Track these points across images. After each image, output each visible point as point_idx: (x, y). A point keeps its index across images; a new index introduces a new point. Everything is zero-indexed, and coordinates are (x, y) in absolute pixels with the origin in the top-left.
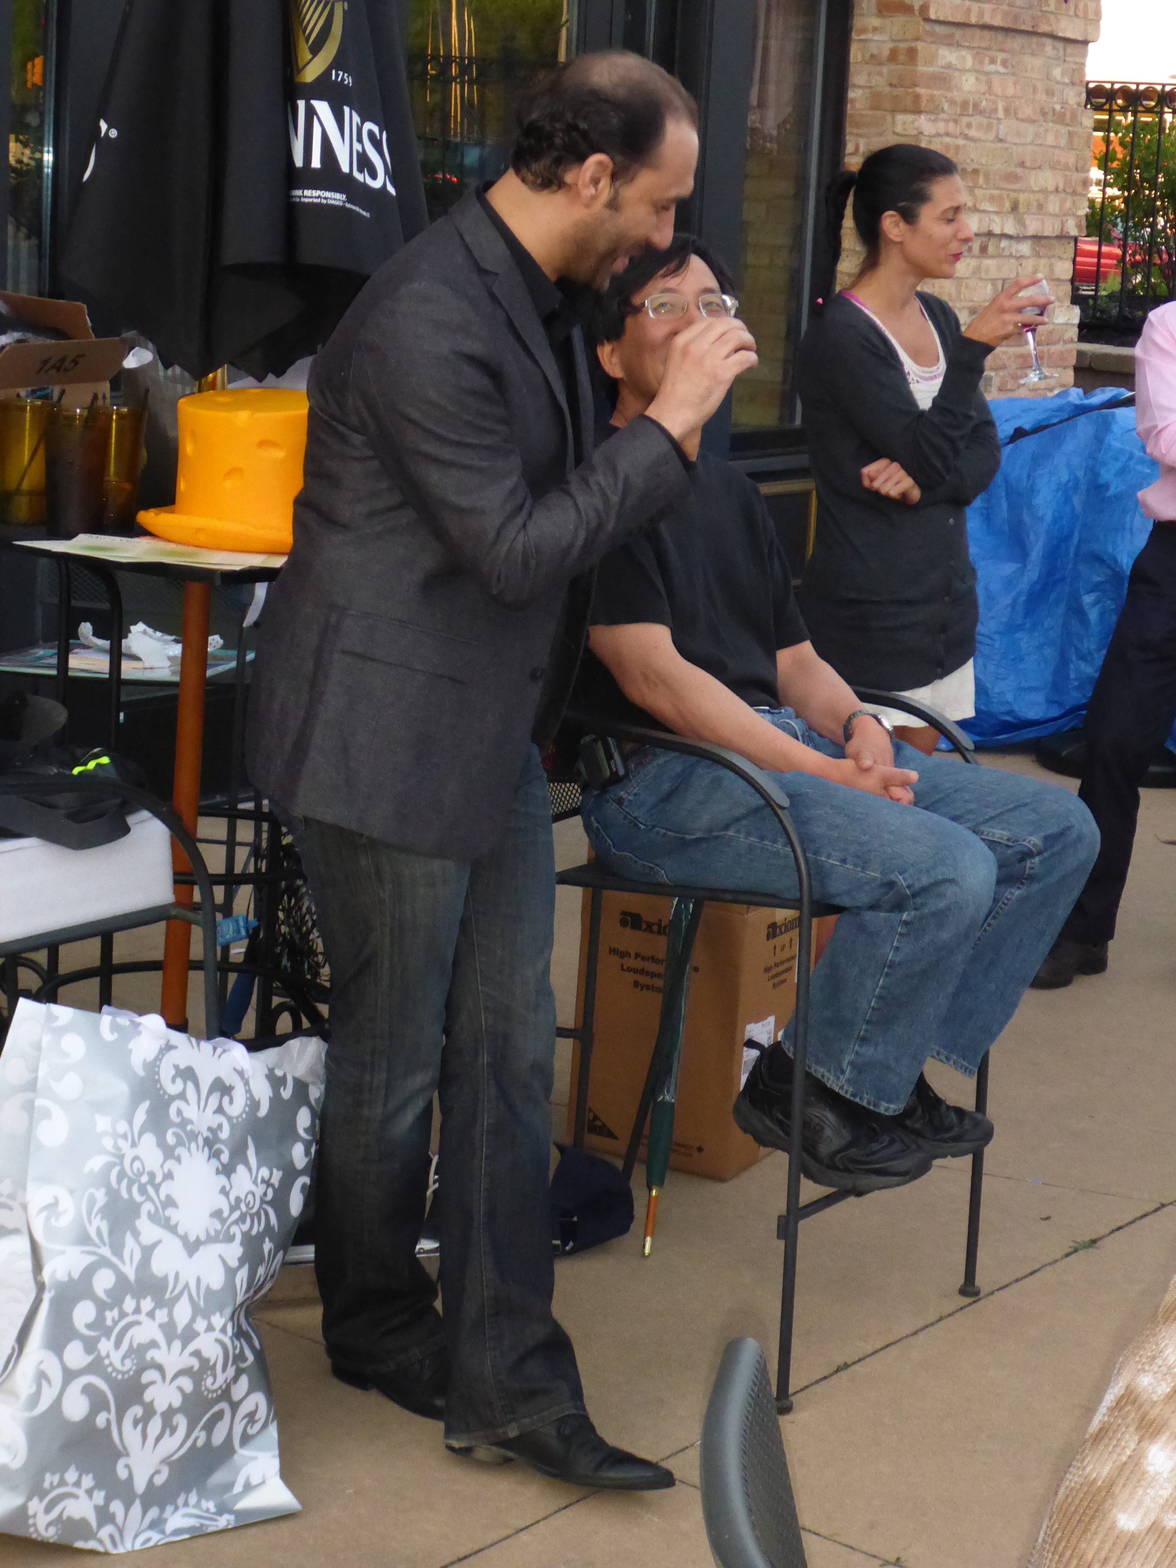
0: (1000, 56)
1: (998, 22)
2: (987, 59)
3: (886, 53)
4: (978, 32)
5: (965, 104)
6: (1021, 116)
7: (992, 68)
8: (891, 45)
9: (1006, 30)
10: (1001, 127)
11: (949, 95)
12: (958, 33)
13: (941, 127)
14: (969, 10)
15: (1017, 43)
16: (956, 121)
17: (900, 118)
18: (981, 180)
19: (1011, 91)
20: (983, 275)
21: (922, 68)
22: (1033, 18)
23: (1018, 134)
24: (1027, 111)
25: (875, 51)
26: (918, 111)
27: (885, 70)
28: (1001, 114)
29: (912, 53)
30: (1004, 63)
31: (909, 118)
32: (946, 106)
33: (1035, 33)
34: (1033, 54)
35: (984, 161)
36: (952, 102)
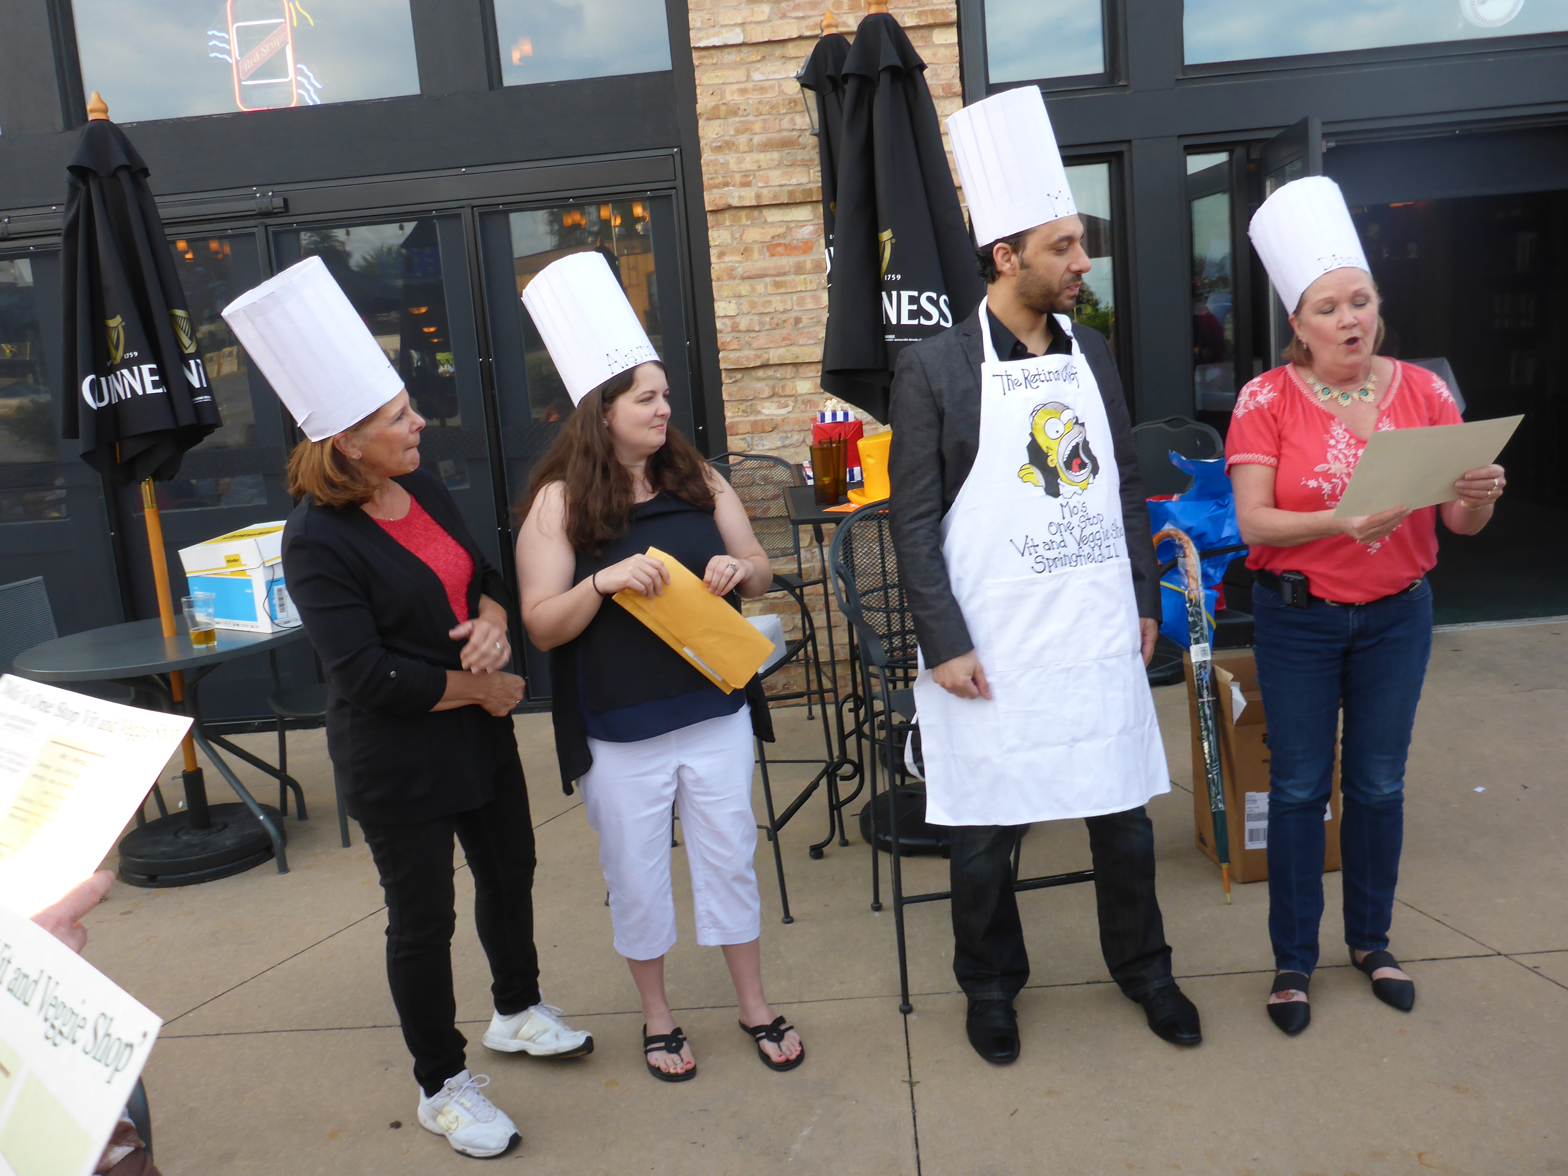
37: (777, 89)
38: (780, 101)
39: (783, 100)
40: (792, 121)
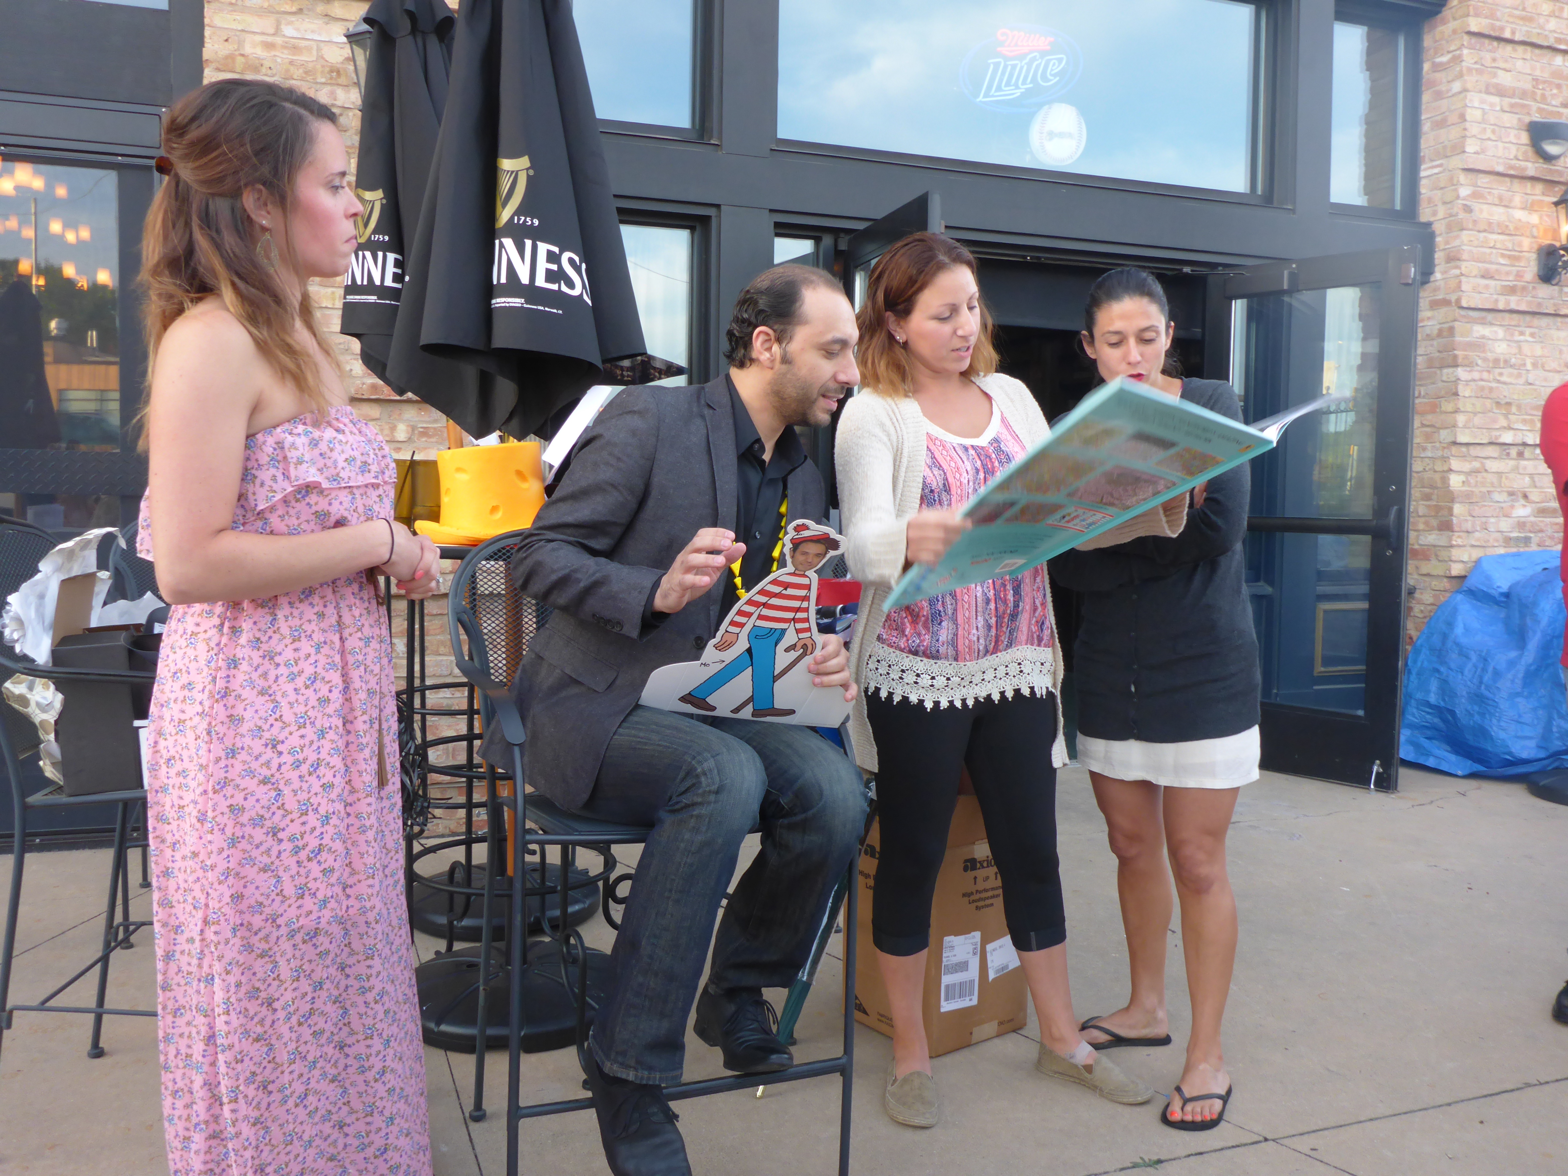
0: (1528, 331)
1: (1523, 307)
2: (1517, 333)
3: (1435, 332)
4: (1507, 315)
5: (1496, 361)
6: (1547, 368)
7: (1522, 338)
8: (1438, 327)
9: (1534, 314)
10: (1530, 376)
11: (1482, 355)
12: (1490, 317)
13: (1476, 375)
14: (1497, 301)
15: (1544, 321)
16: (1489, 372)
17: (1445, 371)
18: (1514, 409)
19: (1539, 352)
20: (1521, 471)
21: (1458, 339)
22: (1555, 305)
23: (1546, 380)
24: (1554, 365)
25: (1428, 332)
26: (1457, 366)
27: (1435, 343)
28: (1529, 366)
29: (1451, 330)
30: (1532, 335)
31: (1450, 370)
32: (1480, 362)
33: (1557, 315)
34: (1558, 329)
35: (1516, 397)
36: (1485, 360)
37: (315, 53)
38: (319, 67)
39: (323, 66)
40: (332, 94)
